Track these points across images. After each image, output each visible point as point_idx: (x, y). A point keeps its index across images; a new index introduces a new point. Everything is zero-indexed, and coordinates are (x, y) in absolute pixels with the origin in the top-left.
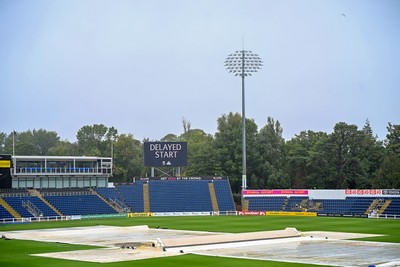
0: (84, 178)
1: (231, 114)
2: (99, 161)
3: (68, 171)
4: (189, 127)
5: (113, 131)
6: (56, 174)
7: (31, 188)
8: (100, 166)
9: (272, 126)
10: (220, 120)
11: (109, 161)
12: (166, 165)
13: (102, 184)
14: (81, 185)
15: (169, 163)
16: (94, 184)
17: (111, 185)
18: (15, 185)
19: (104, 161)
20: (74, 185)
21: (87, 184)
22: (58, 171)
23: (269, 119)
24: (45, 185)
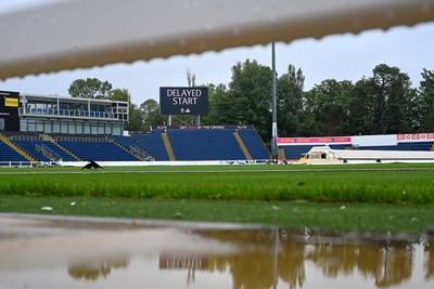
0: (98, 124)
1: (248, 61)
2: (115, 105)
3: (82, 114)
4: (194, 79)
5: (107, 86)
6: (69, 117)
7: (42, 133)
8: (115, 111)
9: (293, 74)
10: (235, 67)
11: (126, 105)
12: (185, 113)
13: (116, 132)
14: (95, 131)
15: (188, 111)
16: (108, 131)
17: (126, 133)
18: (23, 128)
19: (120, 105)
20: (87, 131)
21: (101, 131)
22: (72, 114)
23: (290, 66)
24: (56, 130)
